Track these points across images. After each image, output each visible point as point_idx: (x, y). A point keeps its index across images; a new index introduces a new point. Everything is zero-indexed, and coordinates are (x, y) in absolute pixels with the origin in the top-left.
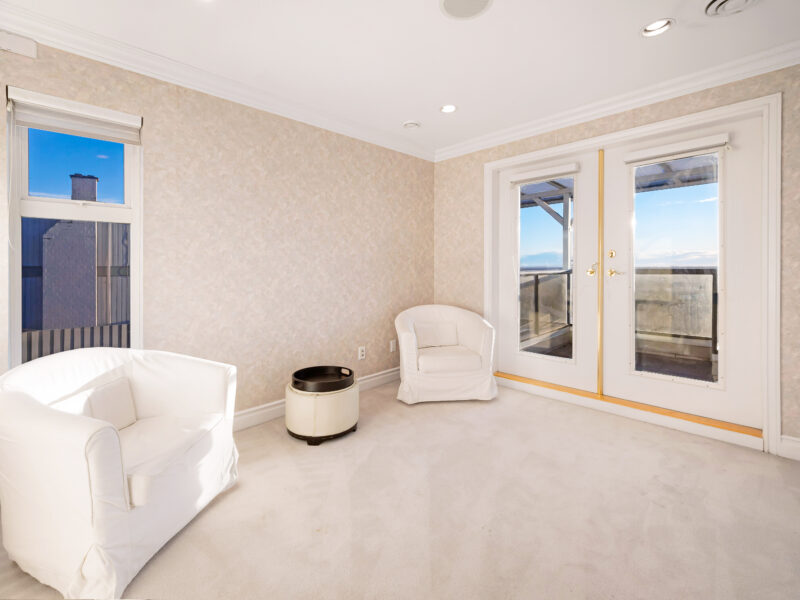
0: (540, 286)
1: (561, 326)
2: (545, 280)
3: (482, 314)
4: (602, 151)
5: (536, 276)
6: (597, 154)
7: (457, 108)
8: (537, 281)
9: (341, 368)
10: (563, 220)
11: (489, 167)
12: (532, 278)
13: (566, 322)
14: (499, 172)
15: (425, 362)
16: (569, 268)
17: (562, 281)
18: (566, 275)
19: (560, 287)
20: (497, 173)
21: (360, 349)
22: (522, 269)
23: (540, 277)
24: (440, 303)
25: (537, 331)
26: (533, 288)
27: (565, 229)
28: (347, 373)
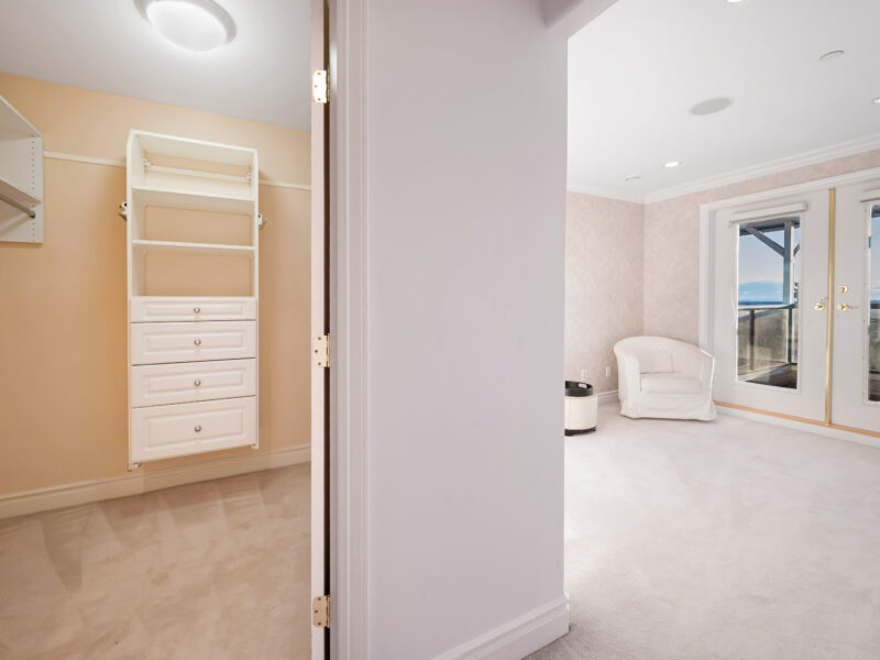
0: (756, 321)
1: (780, 365)
2: (760, 315)
3: (697, 345)
4: (833, 190)
5: (752, 311)
6: (828, 192)
7: (680, 163)
8: (753, 316)
9: (578, 383)
10: (784, 252)
11: (705, 209)
12: (748, 313)
13: (787, 361)
14: (715, 212)
15: (647, 383)
16: (791, 302)
17: (782, 316)
18: (787, 311)
19: (779, 322)
20: (713, 213)
21: (583, 371)
22: (740, 303)
23: (756, 312)
24: (649, 335)
25: (752, 368)
26: (748, 322)
27: (787, 261)
28: (585, 386)
